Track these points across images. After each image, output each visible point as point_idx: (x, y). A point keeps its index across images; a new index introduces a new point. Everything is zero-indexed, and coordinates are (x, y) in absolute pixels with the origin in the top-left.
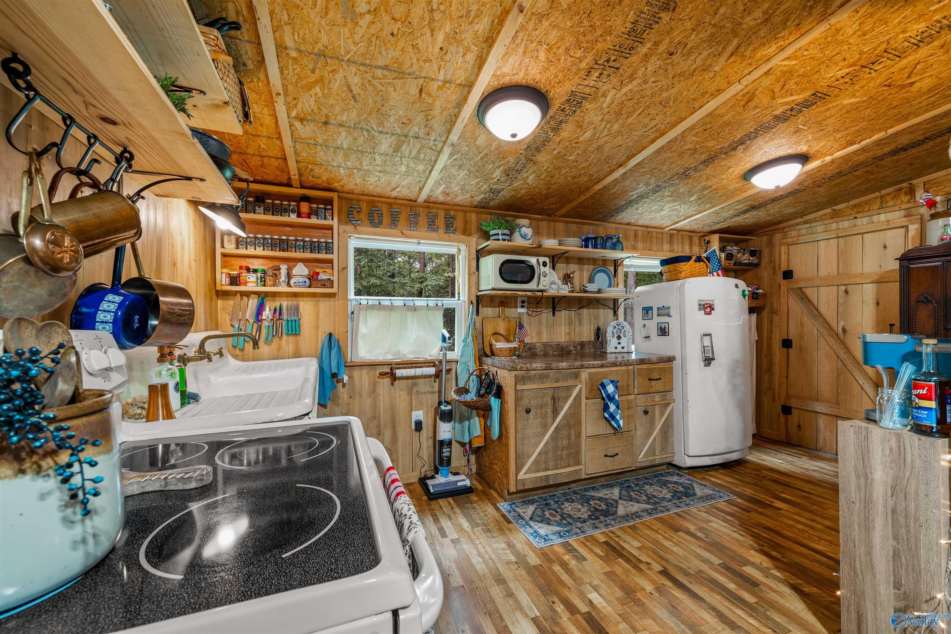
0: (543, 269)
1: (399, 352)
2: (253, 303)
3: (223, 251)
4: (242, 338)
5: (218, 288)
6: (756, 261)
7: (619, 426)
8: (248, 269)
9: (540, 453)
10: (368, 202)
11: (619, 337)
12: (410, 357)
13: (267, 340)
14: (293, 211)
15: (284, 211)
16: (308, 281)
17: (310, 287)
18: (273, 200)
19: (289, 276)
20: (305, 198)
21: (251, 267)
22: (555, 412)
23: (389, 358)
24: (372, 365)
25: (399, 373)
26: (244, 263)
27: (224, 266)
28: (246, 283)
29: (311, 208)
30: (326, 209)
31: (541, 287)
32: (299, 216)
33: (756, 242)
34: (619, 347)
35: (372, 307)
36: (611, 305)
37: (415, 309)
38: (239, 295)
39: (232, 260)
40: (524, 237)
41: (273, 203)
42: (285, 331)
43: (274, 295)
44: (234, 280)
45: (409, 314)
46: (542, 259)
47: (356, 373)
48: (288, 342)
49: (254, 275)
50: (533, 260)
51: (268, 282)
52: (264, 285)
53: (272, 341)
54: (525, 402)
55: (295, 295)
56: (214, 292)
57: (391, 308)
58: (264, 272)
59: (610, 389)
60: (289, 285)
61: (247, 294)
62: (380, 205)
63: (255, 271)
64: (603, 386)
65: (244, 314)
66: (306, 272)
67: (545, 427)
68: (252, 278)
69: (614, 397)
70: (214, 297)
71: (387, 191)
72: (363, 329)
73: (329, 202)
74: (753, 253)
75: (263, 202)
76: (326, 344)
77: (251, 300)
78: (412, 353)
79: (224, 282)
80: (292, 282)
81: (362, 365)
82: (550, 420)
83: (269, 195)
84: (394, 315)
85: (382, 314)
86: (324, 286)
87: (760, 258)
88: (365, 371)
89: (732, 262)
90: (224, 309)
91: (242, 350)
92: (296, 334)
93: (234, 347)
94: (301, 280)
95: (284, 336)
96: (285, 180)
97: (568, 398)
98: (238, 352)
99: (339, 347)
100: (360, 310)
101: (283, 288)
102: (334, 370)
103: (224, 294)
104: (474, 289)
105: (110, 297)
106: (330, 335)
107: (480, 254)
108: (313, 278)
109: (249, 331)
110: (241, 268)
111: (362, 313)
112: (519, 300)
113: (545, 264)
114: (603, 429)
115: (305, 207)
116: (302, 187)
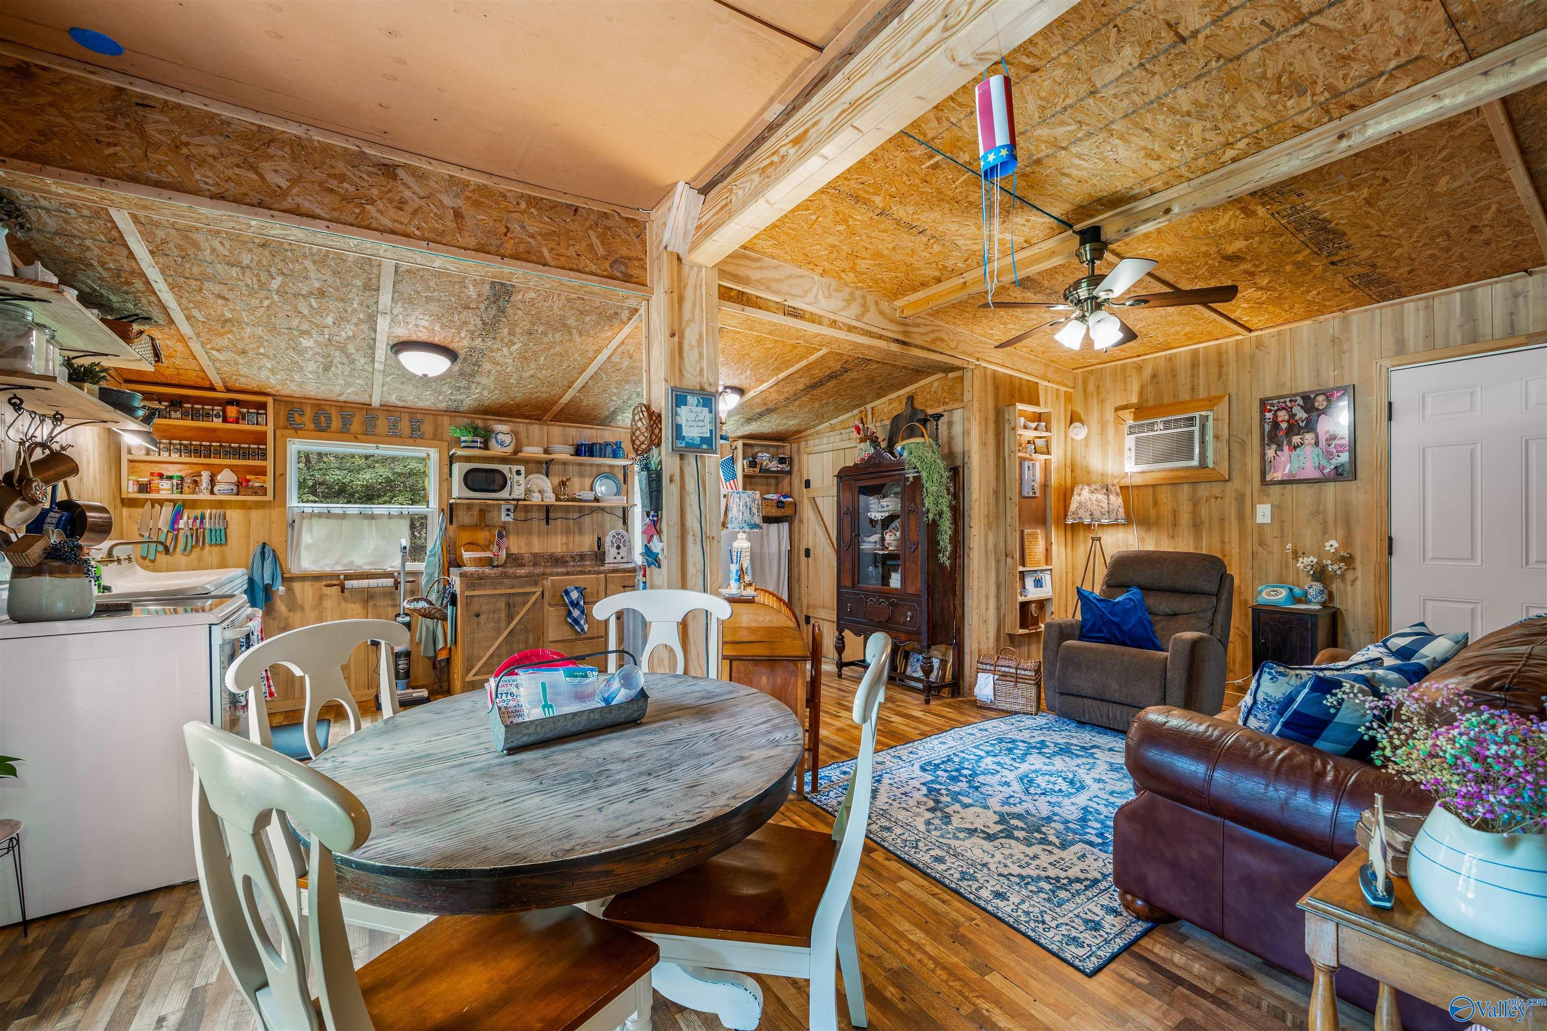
0: (516, 478)
1: (351, 563)
2: (167, 512)
3: (131, 457)
4: (154, 545)
5: (124, 495)
6: (787, 469)
7: (583, 630)
8: (161, 476)
9: (492, 656)
10: (312, 405)
11: (618, 547)
12: (367, 568)
13: (185, 550)
14: (217, 416)
15: (207, 416)
16: (235, 488)
17: (238, 494)
18: (193, 404)
19: (213, 482)
20: (231, 402)
21: (166, 473)
22: (510, 617)
23: (338, 568)
24: (317, 578)
25: (349, 584)
26: (157, 469)
27: (131, 472)
28: (158, 491)
29: (239, 412)
30: (258, 414)
31: (514, 496)
32: (225, 420)
33: (787, 449)
34: (619, 557)
35: (320, 515)
36: (621, 514)
37: (373, 517)
38: (148, 505)
39: (142, 466)
40: (502, 444)
41: (192, 408)
42: (207, 540)
43: (194, 504)
44: (144, 488)
45: (366, 522)
46: (515, 468)
47: (297, 586)
48: (211, 553)
49: (169, 482)
50: (504, 468)
51: (186, 489)
52: (181, 493)
53: (191, 551)
54: (475, 607)
55: (221, 504)
56: (118, 500)
57: (344, 516)
58: (182, 479)
59: (575, 595)
60: (212, 492)
61: (161, 502)
62: (328, 408)
63: (170, 478)
64: (567, 593)
65: (156, 523)
66: (234, 478)
67: (499, 631)
68: (166, 485)
69: (578, 603)
70: (119, 504)
71: (333, 397)
72: (307, 538)
73: (263, 406)
74: (782, 461)
75: (181, 407)
76: (258, 555)
77: (164, 509)
78: (368, 564)
79: (131, 490)
80: (216, 489)
81: (304, 578)
82: (503, 625)
83: (188, 399)
84: (345, 523)
85: (331, 522)
86: (256, 493)
87: (791, 464)
88: (307, 584)
89: (757, 470)
90: (130, 517)
91: (153, 561)
92: (221, 545)
93: (144, 558)
94: (227, 487)
95: (207, 545)
96: (207, 385)
97: (525, 603)
98: (147, 562)
99: (275, 558)
100: (303, 518)
101: (205, 496)
102: (267, 581)
103: (131, 503)
104: (445, 495)
105: (52, 514)
106: (264, 545)
107: (452, 459)
108: (241, 486)
109: (162, 539)
110: (152, 474)
111: (305, 522)
112: (504, 508)
113: (518, 473)
114: (567, 634)
115: (232, 411)
116: (228, 390)
